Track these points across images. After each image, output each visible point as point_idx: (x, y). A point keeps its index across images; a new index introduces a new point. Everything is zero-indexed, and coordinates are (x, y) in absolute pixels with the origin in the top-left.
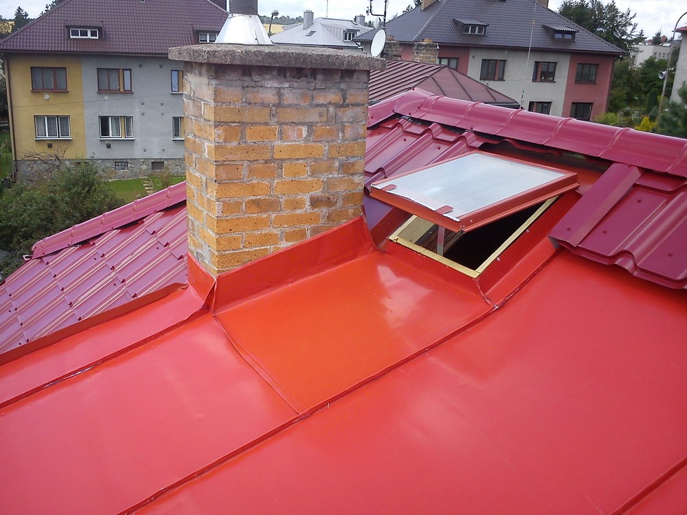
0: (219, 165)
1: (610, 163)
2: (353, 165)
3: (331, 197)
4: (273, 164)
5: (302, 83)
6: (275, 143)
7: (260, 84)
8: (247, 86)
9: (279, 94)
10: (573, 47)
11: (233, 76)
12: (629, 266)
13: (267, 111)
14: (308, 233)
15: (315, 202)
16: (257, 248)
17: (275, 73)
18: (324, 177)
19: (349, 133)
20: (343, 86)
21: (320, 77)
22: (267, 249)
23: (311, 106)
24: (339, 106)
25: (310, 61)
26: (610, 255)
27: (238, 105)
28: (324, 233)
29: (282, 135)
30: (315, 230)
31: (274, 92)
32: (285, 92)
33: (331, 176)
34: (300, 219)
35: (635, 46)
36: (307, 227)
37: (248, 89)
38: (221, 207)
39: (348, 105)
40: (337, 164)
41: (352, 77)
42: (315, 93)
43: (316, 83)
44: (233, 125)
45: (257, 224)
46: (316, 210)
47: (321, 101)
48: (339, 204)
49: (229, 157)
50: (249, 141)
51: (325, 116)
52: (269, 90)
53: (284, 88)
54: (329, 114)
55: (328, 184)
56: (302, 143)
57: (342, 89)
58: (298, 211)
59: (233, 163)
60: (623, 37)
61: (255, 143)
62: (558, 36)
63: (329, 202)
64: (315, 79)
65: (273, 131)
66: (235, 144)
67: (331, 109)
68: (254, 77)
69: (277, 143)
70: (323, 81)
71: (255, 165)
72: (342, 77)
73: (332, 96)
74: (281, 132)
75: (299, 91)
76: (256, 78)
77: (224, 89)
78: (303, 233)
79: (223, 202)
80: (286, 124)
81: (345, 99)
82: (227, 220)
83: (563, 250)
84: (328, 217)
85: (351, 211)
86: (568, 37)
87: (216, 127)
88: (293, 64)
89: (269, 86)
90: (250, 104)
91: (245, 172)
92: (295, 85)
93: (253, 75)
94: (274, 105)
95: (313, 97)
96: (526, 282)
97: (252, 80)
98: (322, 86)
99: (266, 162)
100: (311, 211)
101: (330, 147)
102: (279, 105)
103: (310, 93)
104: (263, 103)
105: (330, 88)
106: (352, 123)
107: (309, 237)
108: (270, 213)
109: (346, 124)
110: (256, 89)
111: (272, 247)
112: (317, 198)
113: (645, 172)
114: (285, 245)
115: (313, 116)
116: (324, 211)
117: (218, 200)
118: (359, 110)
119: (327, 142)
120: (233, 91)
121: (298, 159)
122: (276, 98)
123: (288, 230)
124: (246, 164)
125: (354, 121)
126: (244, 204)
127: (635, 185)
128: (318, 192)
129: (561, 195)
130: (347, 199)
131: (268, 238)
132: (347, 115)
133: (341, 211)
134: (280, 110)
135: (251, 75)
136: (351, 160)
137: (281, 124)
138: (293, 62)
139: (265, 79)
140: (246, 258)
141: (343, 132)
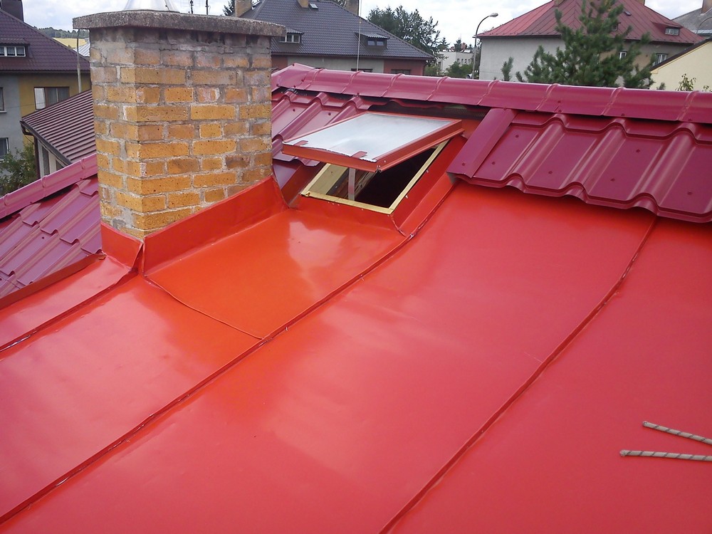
0: (141, 125)
1: (488, 108)
2: (262, 126)
3: (244, 157)
4: (190, 125)
5: (212, 47)
6: (192, 104)
7: (175, 47)
8: (164, 49)
9: (193, 58)
10: (385, 54)
11: (151, 39)
12: (519, 185)
13: (182, 73)
14: (226, 193)
15: (230, 163)
16: (180, 209)
17: (188, 37)
18: (236, 138)
19: (256, 96)
20: (248, 51)
21: (228, 42)
22: (189, 209)
23: (222, 69)
24: (246, 70)
25: (221, 26)
26: (502, 179)
27: (157, 67)
28: (239, 193)
29: (197, 97)
30: (231, 190)
31: (189, 55)
32: (198, 55)
33: (243, 137)
34: (217, 179)
35: (440, 53)
36: (225, 187)
37: (166, 51)
38: (145, 168)
39: (254, 69)
40: (247, 126)
41: (256, 43)
42: (224, 57)
43: (225, 48)
44: (153, 86)
45: (179, 184)
46: (231, 170)
47: (230, 64)
48: (252, 164)
49: (151, 118)
50: (167, 103)
51: (235, 79)
52: (184, 52)
53: (197, 52)
54: (238, 78)
55: (241, 145)
56: (215, 105)
57: (248, 54)
58: (216, 172)
59: (154, 124)
60: (429, 44)
61: (173, 104)
62: (371, 43)
63: (242, 162)
64: (224, 44)
65: (189, 92)
66: (155, 105)
67: (240, 73)
68: (170, 41)
69: (193, 104)
70: (233, 45)
71: (174, 126)
72: (247, 43)
73: (240, 61)
74: (196, 94)
75: (210, 54)
76: (172, 41)
77: (144, 51)
78: (221, 193)
79: (146, 162)
80: (201, 86)
81: (251, 64)
82: (151, 181)
83: (461, 182)
84: (243, 177)
85: (262, 171)
86: (380, 44)
87: (137, 88)
88: (206, 28)
89: (184, 49)
90: (167, 66)
91: (165, 133)
92: (207, 48)
93: (168, 38)
94: (189, 68)
95: (223, 61)
96: (432, 213)
97: (168, 43)
98: (230, 50)
99: (184, 122)
100: (227, 171)
101: (241, 109)
102: (193, 68)
103: (220, 57)
104: (179, 65)
105: (237, 53)
106: (258, 86)
107: (227, 197)
108: (191, 173)
109: (253, 87)
110: (173, 52)
111: (194, 207)
112: (232, 158)
113: (519, 112)
114: (205, 205)
115: (224, 79)
116: (238, 171)
117: (141, 160)
118: (263, 73)
119: (238, 104)
120: (151, 54)
121: (212, 120)
122: (190, 61)
123: (207, 190)
124: (166, 124)
125: (260, 84)
126: (166, 164)
127: (512, 124)
128: (232, 153)
129: (451, 139)
130: (259, 159)
131: (190, 198)
132: (254, 78)
133: (253, 171)
134: (195, 72)
135: (166, 39)
136: (260, 122)
137: (195, 86)
138: (206, 26)
139: (180, 43)
140: (171, 219)
141: (251, 94)
